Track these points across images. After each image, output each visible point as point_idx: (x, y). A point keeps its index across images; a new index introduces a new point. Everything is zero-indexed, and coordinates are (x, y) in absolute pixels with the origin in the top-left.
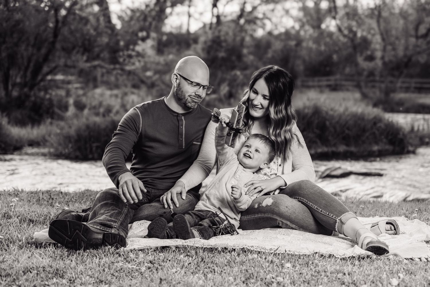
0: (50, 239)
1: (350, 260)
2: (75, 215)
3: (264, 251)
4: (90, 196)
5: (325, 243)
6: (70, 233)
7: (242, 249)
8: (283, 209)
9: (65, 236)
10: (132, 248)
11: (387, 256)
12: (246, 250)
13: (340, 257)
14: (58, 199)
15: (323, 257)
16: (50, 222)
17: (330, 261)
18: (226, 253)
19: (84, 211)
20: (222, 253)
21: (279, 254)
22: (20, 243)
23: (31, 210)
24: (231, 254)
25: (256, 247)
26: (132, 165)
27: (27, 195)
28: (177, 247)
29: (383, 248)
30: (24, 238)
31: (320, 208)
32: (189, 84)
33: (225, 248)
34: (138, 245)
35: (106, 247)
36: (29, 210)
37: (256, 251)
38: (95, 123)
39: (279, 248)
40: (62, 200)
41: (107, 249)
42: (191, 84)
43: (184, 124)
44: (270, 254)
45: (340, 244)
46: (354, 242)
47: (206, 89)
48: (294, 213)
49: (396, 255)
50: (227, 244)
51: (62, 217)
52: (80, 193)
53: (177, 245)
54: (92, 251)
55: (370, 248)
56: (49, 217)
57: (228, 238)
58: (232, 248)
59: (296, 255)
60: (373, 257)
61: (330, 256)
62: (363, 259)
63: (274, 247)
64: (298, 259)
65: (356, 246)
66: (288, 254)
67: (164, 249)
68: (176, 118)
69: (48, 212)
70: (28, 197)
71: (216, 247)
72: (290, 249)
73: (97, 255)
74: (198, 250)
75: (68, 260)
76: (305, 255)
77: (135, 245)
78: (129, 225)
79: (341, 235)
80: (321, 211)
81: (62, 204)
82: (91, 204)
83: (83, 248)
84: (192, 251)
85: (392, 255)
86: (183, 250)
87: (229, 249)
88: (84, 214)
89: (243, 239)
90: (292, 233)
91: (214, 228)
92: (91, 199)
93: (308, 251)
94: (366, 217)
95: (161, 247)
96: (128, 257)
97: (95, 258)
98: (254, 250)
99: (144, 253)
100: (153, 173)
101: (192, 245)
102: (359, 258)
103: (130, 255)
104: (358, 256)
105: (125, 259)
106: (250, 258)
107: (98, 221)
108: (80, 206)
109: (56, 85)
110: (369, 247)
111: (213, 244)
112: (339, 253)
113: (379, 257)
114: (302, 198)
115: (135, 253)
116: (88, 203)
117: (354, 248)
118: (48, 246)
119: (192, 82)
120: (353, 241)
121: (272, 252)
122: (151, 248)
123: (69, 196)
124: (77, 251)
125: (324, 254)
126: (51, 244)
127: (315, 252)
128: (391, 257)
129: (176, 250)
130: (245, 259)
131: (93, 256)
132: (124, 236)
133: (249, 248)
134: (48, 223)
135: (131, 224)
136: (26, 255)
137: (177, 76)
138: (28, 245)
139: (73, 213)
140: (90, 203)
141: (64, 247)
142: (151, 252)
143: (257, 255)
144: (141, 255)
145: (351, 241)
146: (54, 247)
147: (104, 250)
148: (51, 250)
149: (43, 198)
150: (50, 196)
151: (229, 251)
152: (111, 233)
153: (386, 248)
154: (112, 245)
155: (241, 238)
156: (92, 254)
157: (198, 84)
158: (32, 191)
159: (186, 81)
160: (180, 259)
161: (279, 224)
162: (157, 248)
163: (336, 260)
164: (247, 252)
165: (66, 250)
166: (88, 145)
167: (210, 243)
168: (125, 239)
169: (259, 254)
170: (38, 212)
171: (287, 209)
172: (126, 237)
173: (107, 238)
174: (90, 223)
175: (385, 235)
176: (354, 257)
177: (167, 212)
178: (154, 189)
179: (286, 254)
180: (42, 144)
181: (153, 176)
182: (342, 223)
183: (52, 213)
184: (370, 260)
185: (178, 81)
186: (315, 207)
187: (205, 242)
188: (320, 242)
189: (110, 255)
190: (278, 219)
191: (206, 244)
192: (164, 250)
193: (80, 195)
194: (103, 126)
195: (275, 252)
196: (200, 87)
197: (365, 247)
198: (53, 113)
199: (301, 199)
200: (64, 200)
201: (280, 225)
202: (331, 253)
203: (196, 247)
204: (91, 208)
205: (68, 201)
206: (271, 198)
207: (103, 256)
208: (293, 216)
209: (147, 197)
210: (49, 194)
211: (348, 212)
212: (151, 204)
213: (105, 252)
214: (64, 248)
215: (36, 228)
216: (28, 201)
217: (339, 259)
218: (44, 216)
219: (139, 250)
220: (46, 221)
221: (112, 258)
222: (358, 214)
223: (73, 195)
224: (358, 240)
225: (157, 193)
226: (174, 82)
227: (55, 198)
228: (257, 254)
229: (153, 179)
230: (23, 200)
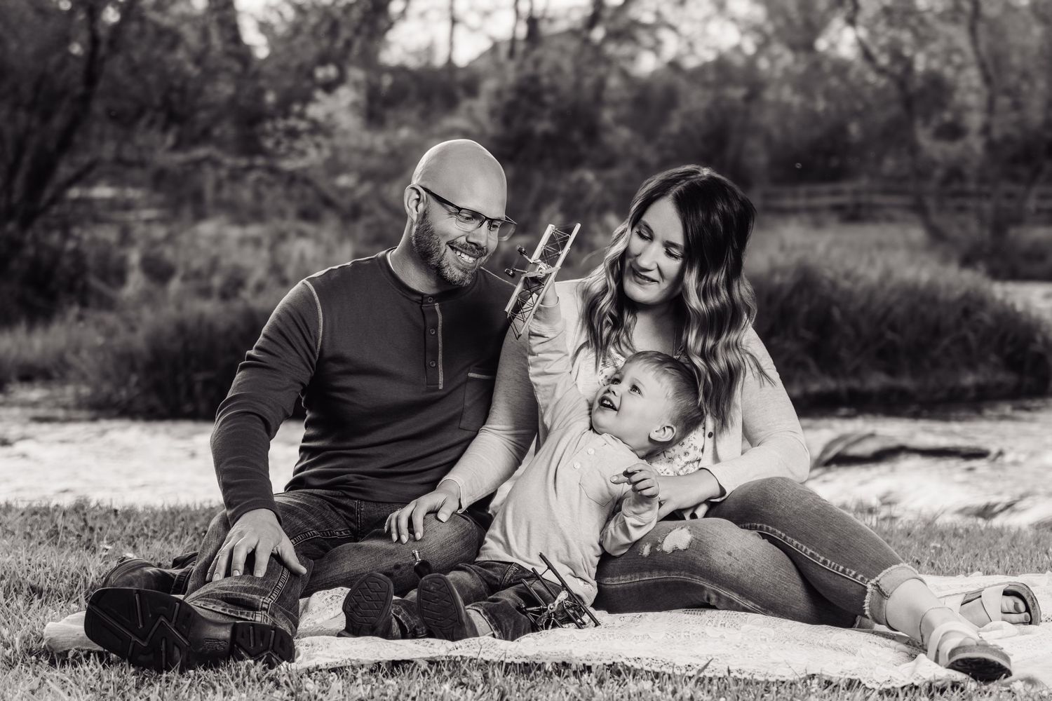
0: (89, 640)
1: (906, 694)
2: (155, 573)
3: (671, 672)
4: (192, 519)
5: (836, 649)
6: (143, 625)
7: (610, 666)
8: (719, 559)
9: (131, 632)
10: (311, 664)
11: (1007, 685)
12: (621, 669)
13: (877, 687)
14: (105, 529)
15: (831, 687)
16: (87, 594)
17: (851, 699)
18: (567, 677)
19: (176, 563)
20: (556, 678)
21: (711, 679)
22: (8, 652)
23: (35, 561)
24: (580, 681)
25: (647, 661)
26: (303, 441)
27: (22, 518)
28: (431, 662)
29: (994, 662)
30: (17, 639)
31: (821, 555)
32: (450, 213)
33: (564, 664)
34: (328, 657)
36: (30, 560)
37: (647, 672)
38: (201, 317)
39: (711, 663)
40: (118, 532)
41: (243, 669)
42: (457, 214)
43: (440, 322)
44: (688, 680)
45: (878, 652)
46: (916, 646)
47: (498, 229)
48: (751, 569)
49: (1030, 681)
50: (568, 652)
52: (164, 513)
53: (431, 658)
54: (201, 672)
55: (960, 663)
56: (85, 580)
57: (572, 635)
58: (584, 665)
59: (757, 683)
60: (968, 687)
61: (850, 684)
62: (942, 691)
63: (698, 661)
64: (764, 692)
65: (922, 656)
66: (737, 681)
67: (397, 667)
68: (417, 306)
69: (79, 566)
70: (25, 525)
71: (539, 662)
72: (741, 667)
73: (215, 683)
74: (490, 669)
75: (138, 697)
76: (783, 682)
77: (319, 656)
78: (302, 601)
79: (877, 627)
80: (824, 562)
81: (118, 542)
82: (195, 544)
83: (178, 665)
84: (474, 673)
85: (1022, 681)
86: (449, 670)
87: (574, 668)
88: (177, 572)
89: (611, 638)
90: (745, 622)
91: (532, 611)
92: (196, 529)
93: (791, 672)
95: (389, 661)
96: (300, 690)
97: (210, 692)
98: (642, 669)
99: (343, 677)
100: (363, 460)
101: (474, 656)
102: (930, 689)
103: (306, 683)
104: (927, 685)
105: (292, 694)
106: (631, 691)
107: (218, 591)
108: (168, 548)
109: (93, 213)
110: (957, 661)
111: (530, 654)
112: (874, 676)
113: (984, 688)
114: (771, 528)
115: (319, 677)
116: (188, 540)
117: (917, 663)
118: (83, 659)
119: (460, 209)
120: (913, 642)
121: (690, 674)
122: (363, 666)
123: (135, 521)
125: (833, 680)
126: (92, 654)
127: (810, 673)
128: (1018, 686)
129: (431, 669)
130: (620, 694)
131: (205, 688)
132: (289, 631)
133: (629, 664)
134: (82, 597)
135: (305, 599)
136: (24, 685)
137: (419, 193)
138: (28, 658)
139: (150, 570)
140: (195, 540)
141: (126, 663)
142: (362, 675)
143: (650, 683)
144: (337, 684)
145: (907, 644)
146: (101, 662)
147: (234, 672)
148: (91, 670)
149: (66, 528)
150: (85, 521)
151: (575, 672)
152: (253, 625)
153: (1004, 663)
154: (254, 656)
156: (202, 683)
157: (475, 215)
158: (34, 509)
159: (443, 206)
160: (441, 693)
161: (709, 599)
162: (378, 664)
163: (867, 695)
164: (623, 675)
165: (132, 670)
166: (181, 378)
167: (523, 651)
168: (290, 639)
169: (657, 681)
170: (55, 565)
171: (729, 560)
172: (294, 633)
173: (243, 637)
174: (197, 598)
175: (1001, 626)
176: (917, 687)
177: (403, 565)
178: (366, 501)
179: (730, 679)
180: (56, 374)
181: (361, 469)
182: (882, 594)
183: (91, 570)
184: (961, 694)
185: (421, 206)
186: (806, 551)
187: (510, 647)
188: (821, 645)
189: (251, 683)
190: (707, 585)
191: (512, 654)
192: (398, 670)
193: (165, 517)
194: (222, 326)
195: (701, 675)
196: (482, 224)
197: (944, 659)
198: (86, 289)
199: (767, 528)
200: (121, 533)
201: (713, 602)
202: (852, 677)
203: (483, 662)
204: (195, 555)
205: (134, 534)
206: (685, 530)
207: (234, 688)
208: (747, 579)
209: (347, 523)
210: (82, 517)
211: (897, 562)
212: (359, 543)
213: (237, 675)
214: (127, 666)
215: (51, 611)
216: (27, 537)
217: (876, 692)
218: (69, 576)
219: (330, 671)
220: (75, 591)
221: (256, 692)
222: (924, 565)
223: (146, 518)
224: (925, 640)
225: (376, 512)
226: (411, 210)
227: (98, 525)
228: (652, 680)
229: (363, 476)
230: (14, 534)
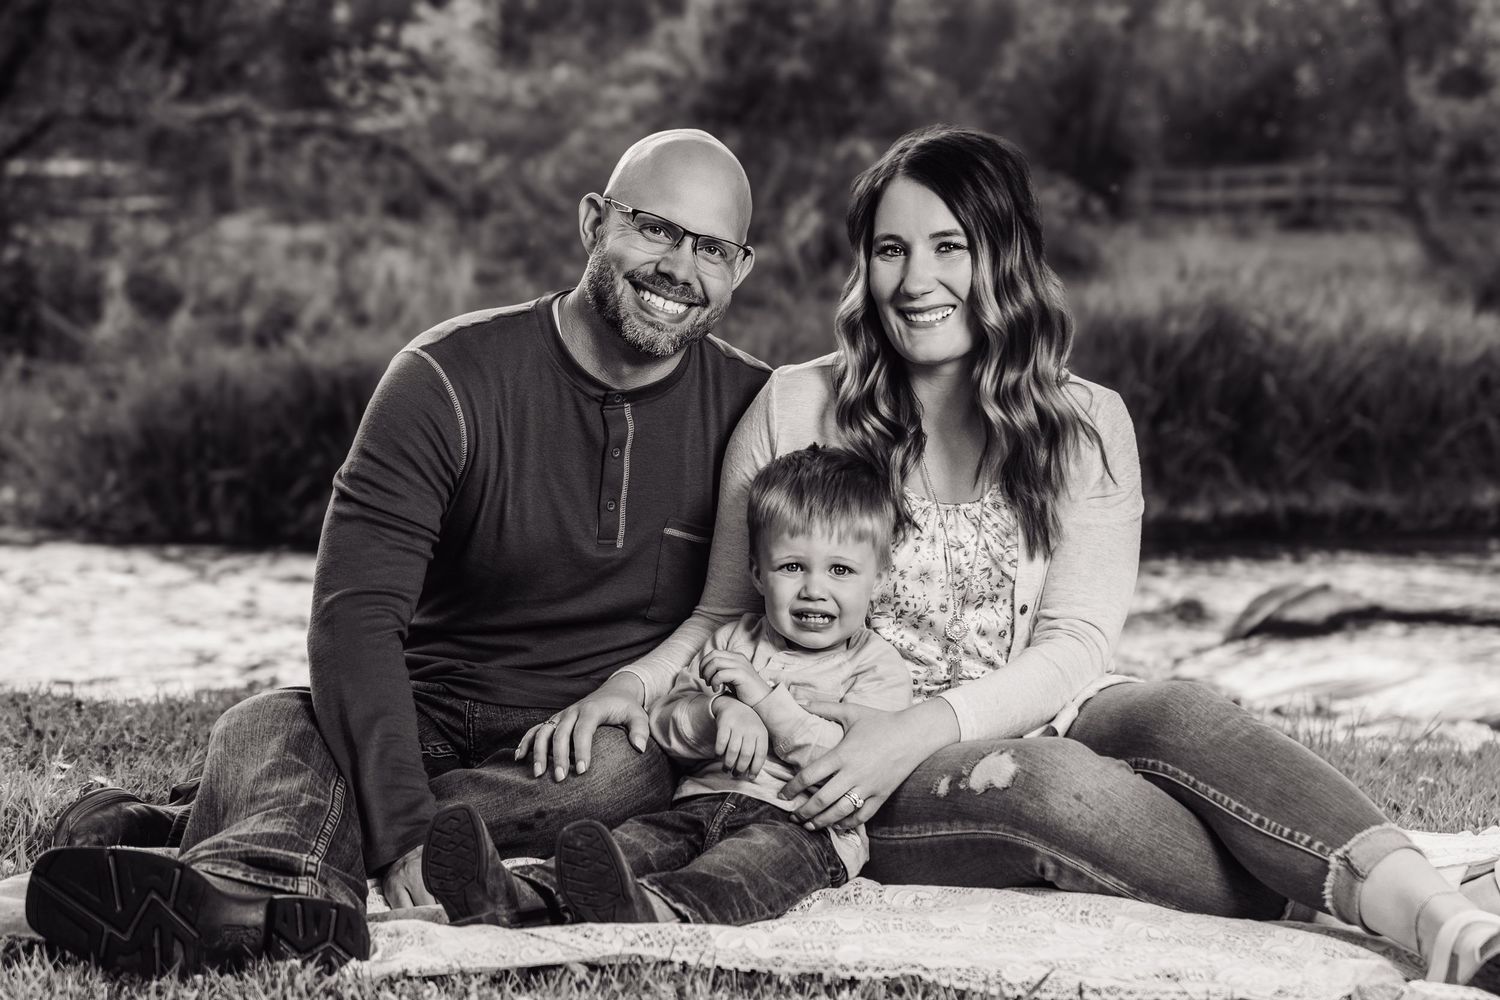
2: (140, 813)
3: (983, 991)
6: (122, 906)
8: (1060, 805)
9: (102, 918)
10: (395, 966)
12: (904, 984)
14: (60, 735)
16: (28, 843)
18: (815, 995)
19: (177, 795)
20: (797, 996)
25: (959, 974)
28: (593, 968)
31: (1254, 809)
35: (280, 964)
37: (946, 990)
40: (82, 740)
41: (284, 975)
43: (630, 437)
48: (1112, 822)
51: (83, 824)
67: (536, 974)
73: (237, 998)
74: (688, 981)
80: (1260, 822)
83: (177, 967)
84: (663, 987)
86: (622, 981)
87: (826, 980)
88: (177, 810)
94: (1444, 830)
98: (935, 983)
99: (447, 990)
114: (1171, 767)
115: (408, 990)
118: (22, 954)
121: (1014, 994)
124: (151, 980)
126: (36, 947)
129: (592, 979)
134: (21, 849)
139: (132, 807)
142: (478, 987)
146: (51, 960)
147: (268, 979)
148: (35, 973)
151: (828, 988)
152: (301, 901)
154: (305, 952)
155: (891, 927)
156: (217, 996)
161: (1043, 871)
164: (907, 993)
171: (1078, 808)
173: (285, 921)
178: (484, 702)
182: (1354, 874)
183: (36, 804)
186: (1231, 804)
189: (296, 998)
190: (1040, 848)
192: (538, 980)
195: (1033, 998)
199: (1165, 768)
200: (87, 742)
201: (1050, 876)
206: (1006, 756)
208: (1106, 839)
212: (475, 771)
213: (274, 985)
218: (2, 814)
219: (425, 980)
220: (11, 839)
222: (1407, 812)
224: (1424, 947)
225: (500, 720)
